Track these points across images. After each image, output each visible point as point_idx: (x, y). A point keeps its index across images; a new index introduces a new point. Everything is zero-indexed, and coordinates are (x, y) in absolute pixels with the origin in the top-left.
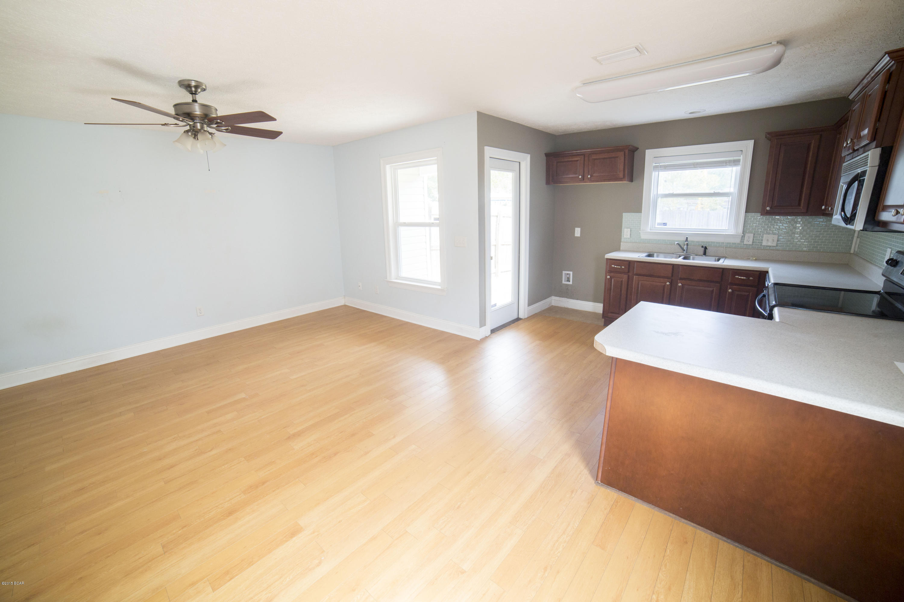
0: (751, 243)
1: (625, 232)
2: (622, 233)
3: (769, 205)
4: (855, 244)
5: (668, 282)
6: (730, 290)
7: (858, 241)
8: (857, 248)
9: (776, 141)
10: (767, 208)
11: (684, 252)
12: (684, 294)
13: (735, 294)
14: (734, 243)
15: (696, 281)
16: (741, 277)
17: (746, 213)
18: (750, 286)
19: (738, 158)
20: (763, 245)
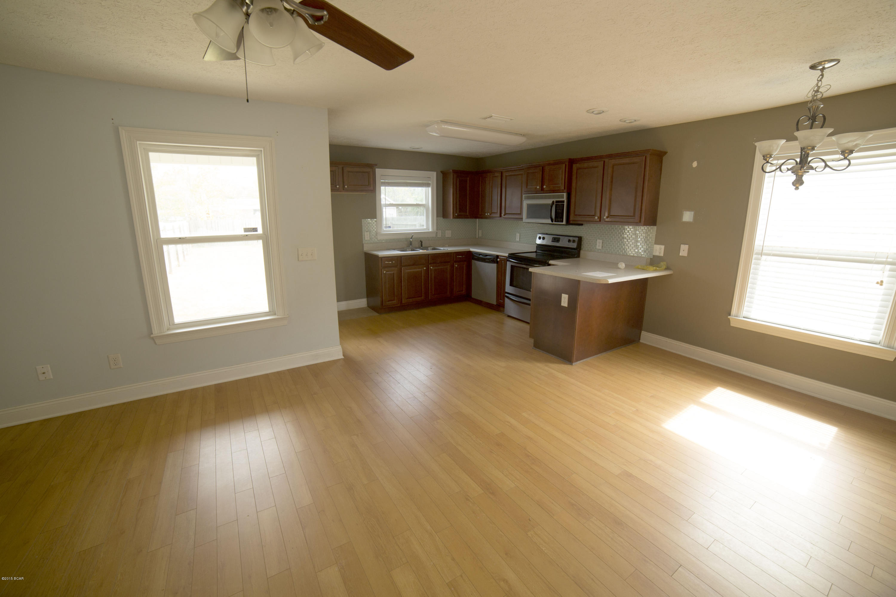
0: (441, 236)
1: (366, 235)
2: (363, 237)
3: (456, 212)
4: (478, 233)
5: (424, 267)
6: (456, 266)
7: (480, 231)
8: (480, 235)
9: (455, 175)
10: (456, 214)
11: (410, 246)
12: (433, 274)
13: (458, 267)
14: (432, 238)
15: (439, 263)
16: (460, 257)
17: (437, 217)
18: (464, 260)
19: (429, 182)
20: (446, 237)
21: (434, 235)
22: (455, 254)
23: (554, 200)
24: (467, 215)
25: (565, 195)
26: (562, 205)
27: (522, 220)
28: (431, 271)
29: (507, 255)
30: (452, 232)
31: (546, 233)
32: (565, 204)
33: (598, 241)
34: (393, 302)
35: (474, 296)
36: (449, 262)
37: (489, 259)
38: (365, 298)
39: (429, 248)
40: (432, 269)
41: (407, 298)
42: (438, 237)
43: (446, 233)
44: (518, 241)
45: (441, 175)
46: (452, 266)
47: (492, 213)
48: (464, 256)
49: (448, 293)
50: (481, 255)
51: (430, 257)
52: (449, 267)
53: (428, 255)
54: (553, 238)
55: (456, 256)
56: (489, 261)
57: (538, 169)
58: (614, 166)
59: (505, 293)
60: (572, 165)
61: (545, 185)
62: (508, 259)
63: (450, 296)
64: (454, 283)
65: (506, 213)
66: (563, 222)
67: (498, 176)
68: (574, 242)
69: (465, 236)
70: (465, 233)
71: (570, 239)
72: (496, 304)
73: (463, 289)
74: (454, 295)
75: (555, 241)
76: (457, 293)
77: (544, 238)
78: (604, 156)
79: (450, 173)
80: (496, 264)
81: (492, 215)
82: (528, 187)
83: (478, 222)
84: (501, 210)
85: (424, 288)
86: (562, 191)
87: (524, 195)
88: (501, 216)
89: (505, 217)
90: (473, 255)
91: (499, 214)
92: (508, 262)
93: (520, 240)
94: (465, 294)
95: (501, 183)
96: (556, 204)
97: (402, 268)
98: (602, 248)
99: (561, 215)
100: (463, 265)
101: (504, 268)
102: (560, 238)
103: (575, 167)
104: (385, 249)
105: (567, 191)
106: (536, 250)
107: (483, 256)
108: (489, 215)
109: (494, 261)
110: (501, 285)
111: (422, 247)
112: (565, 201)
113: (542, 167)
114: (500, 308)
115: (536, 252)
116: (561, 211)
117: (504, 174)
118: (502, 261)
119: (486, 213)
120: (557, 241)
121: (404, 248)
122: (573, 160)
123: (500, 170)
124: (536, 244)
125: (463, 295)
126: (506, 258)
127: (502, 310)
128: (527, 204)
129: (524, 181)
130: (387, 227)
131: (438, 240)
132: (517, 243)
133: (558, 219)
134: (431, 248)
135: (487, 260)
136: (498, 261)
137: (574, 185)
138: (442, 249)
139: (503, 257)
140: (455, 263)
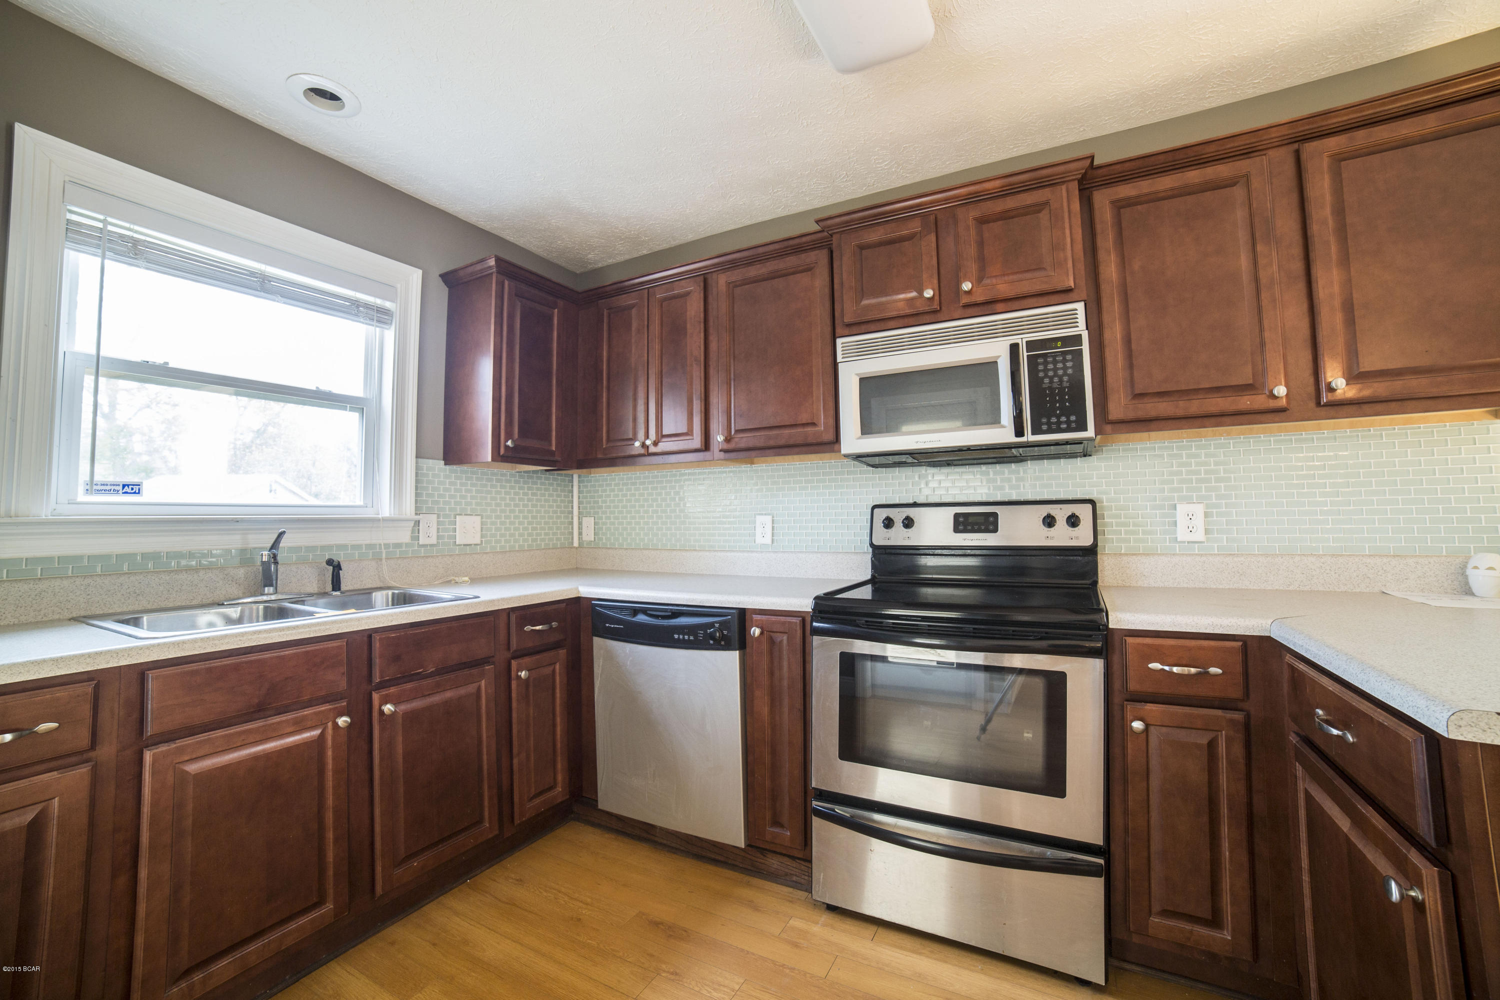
0: (433, 539)
3: (509, 436)
4: (580, 528)
5: (342, 715)
6: (523, 674)
7: (589, 522)
8: (589, 535)
9: (506, 283)
10: (507, 441)
11: (264, 591)
12: (400, 739)
13: (531, 679)
14: (398, 545)
15: (431, 675)
16: (538, 628)
17: (417, 457)
18: (557, 646)
19: (388, 305)
20: (457, 543)
21: (404, 536)
22: (513, 618)
23: (1019, 341)
24: (552, 453)
25: (1080, 307)
26: (1069, 357)
27: (840, 451)
28: (382, 730)
29: (806, 605)
30: (482, 523)
32: (1086, 348)
33: (1182, 509)
36: (486, 661)
37: (692, 629)
39: (379, 597)
40: (394, 715)
42: (424, 546)
43: (457, 527)
44: (763, 545)
45: (441, 293)
46: (505, 677)
47: (665, 437)
48: (554, 624)
49: (487, 823)
50: (645, 611)
51: (377, 645)
52: (483, 688)
53: (369, 635)
54: (957, 516)
55: (520, 626)
56: (692, 638)
57: (915, 226)
58: (1343, 163)
59: (805, 792)
60: (1094, 190)
61: (964, 282)
62: (815, 624)
63: (497, 832)
64: (515, 761)
65: (736, 429)
66: (1084, 428)
67: (688, 294)
68: (1073, 521)
69: (534, 540)
70: (534, 529)
71: (1053, 513)
72: (749, 845)
73: (560, 778)
74: (517, 821)
75: (976, 527)
76: (531, 799)
77: (909, 521)
78: (1274, 133)
79: (482, 279)
80: (738, 652)
81: (664, 446)
82: (865, 302)
83: (579, 487)
84: (709, 423)
85: (336, 840)
86: (1063, 294)
87: (839, 341)
88: (706, 446)
89: (732, 446)
90: (599, 613)
91: (699, 438)
92: (817, 640)
93: (773, 540)
94: (568, 797)
95: (702, 315)
96: (1028, 355)
97: (148, 756)
98: (1205, 534)
99: (1067, 400)
100: (551, 668)
101: (788, 667)
102: (995, 515)
103: (1102, 199)
104: (59, 620)
105: (1084, 296)
106: (870, 573)
107: (657, 617)
108: (648, 447)
109: (723, 637)
110: (774, 752)
111: (338, 593)
112: (1081, 335)
113: (936, 218)
114: (774, 863)
115: (872, 581)
116: (1067, 382)
117: (721, 281)
118: (778, 637)
119: (634, 439)
120: (983, 527)
121: (221, 603)
122: (1100, 172)
123: (699, 268)
124: (870, 550)
125: (560, 800)
126: (800, 619)
127: (787, 870)
128: (857, 374)
129: (836, 286)
130: (95, 487)
131: (423, 557)
132: (762, 552)
133: (1054, 420)
134: (387, 595)
135: (681, 637)
136: (747, 637)
137: (1110, 270)
138: (449, 597)
139: (782, 619)
140: (514, 663)
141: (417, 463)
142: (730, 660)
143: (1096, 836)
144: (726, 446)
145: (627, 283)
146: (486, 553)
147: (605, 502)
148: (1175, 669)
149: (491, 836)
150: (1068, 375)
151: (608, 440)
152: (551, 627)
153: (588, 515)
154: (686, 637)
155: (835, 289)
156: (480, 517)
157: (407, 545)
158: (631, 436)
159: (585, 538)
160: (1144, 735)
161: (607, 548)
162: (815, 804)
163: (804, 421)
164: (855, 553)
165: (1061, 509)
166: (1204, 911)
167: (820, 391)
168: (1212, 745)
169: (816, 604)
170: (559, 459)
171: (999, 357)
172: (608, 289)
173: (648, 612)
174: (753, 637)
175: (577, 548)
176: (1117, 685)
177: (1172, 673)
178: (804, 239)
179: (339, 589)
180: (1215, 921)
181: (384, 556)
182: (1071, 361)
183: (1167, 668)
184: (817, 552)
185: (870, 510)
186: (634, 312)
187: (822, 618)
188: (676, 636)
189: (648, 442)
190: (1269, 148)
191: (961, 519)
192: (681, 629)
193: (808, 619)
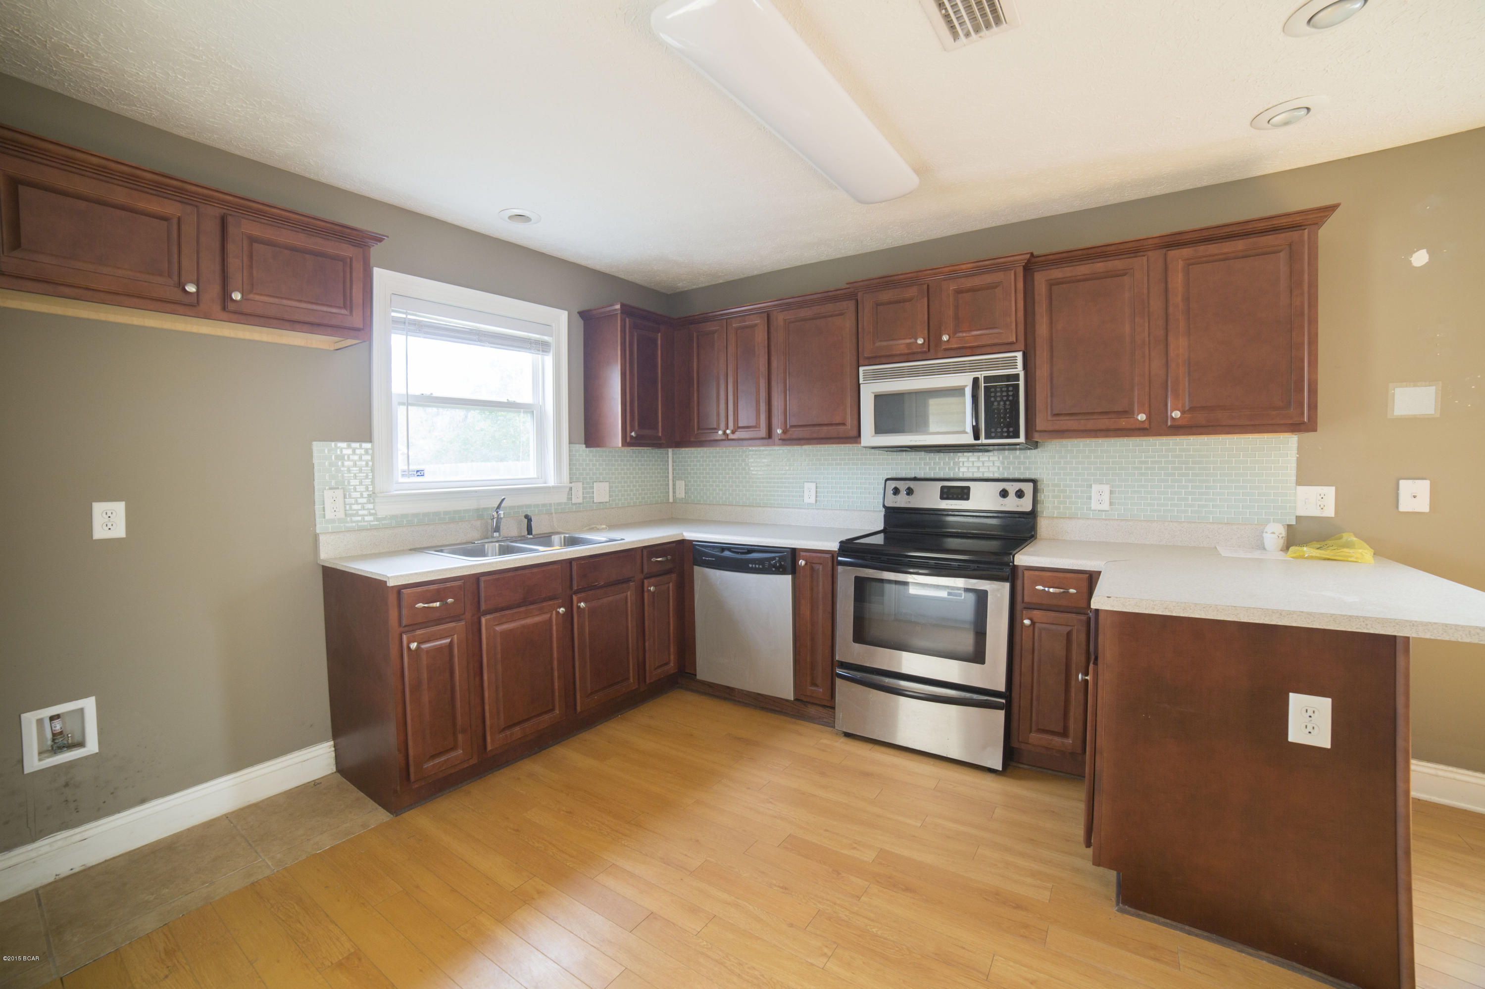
0: (583, 498)
4: (674, 489)
5: (560, 607)
6: (652, 588)
7: (681, 484)
8: (680, 494)
9: (627, 320)
10: (632, 433)
11: (493, 535)
12: (587, 623)
13: (656, 592)
14: (559, 504)
15: (601, 587)
16: (659, 559)
17: (569, 444)
18: (669, 572)
19: (546, 338)
20: (595, 502)
21: (563, 498)
22: (645, 553)
23: (979, 376)
24: (659, 438)
25: (1019, 356)
26: (1011, 389)
27: (860, 443)
28: (579, 616)
29: (834, 546)
30: (610, 487)
31: (913, 476)
32: (1022, 382)
33: (1095, 488)
34: (453, 754)
35: (704, 672)
36: (627, 580)
37: (761, 561)
38: (327, 740)
39: (556, 539)
40: (584, 609)
41: (504, 729)
42: (575, 504)
43: (595, 490)
44: (809, 504)
45: (580, 323)
46: (641, 590)
47: (739, 428)
48: (669, 557)
49: (631, 680)
50: (729, 549)
51: (575, 568)
52: (630, 594)
53: (570, 562)
54: (943, 488)
55: (649, 558)
56: (761, 567)
57: (912, 292)
58: (1190, 267)
59: (832, 664)
60: (1035, 271)
61: (945, 334)
62: (839, 558)
63: (637, 686)
64: (647, 644)
65: (791, 424)
66: (1018, 436)
67: (756, 325)
68: (1020, 494)
69: (643, 498)
70: (643, 490)
71: (1007, 488)
72: (796, 700)
73: (672, 657)
74: (648, 681)
75: (955, 496)
76: (655, 669)
77: (910, 490)
78: (1150, 242)
79: (611, 316)
80: (790, 576)
81: (737, 435)
82: (878, 344)
83: (673, 458)
84: (771, 419)
85: (559, 677)
86: (1009, 347)
87: (861, 369)
88: (770, 434)
89: (787, 436)
90: (699, 550)
91: (765, 430)
92: (840, 569)
93: (816, 500)
94: (677, 671)
95: (766, 342)
96: (985, 386)
97: (483, 620)
98: (1110, 506)
99: (1009, 417)
100: (667, 586)
101: (822, 585)
102: (968, 488)
103: (1041, 279)
104: (403, 550)
105: (1023, 348)
106: (883, 526)
107: (738, 553)
108: (728, 435)
109: (781, 566)
110: (813, 639)
111: (531, 536)
112: (1019, 374)
113: (928, 286)
114: (812, 710)
115: (884, 531)
116: (1009, 405)
117: (780, 318)
118: (816, 567)
119: (717, 429)
120: (960, 496)
121: (473, 542)
122: (1037, 259)
123: (764, 307)
124: (884, 510)
125: (672, 672)
126: (830, 555)
127: (820, 715)
128: (873, 393)
129: (860, 330)
130: (410, 473)
131: (575, 511)
132: (808, 509)
133: (999, 430)
134: (561, 537)
135: (754, 566)
136: (797, 566)
137: (1042, 328)
138: (604, 539)
139: (819, 555)
140: (646, 581)
141: (569, 447)
142: (786, 581)
143: (1001, 687)
144: (783, 437)
145: (711, 314)
146: (613, 508)
147: (693, 469)
148: (1051, 590)
149: (634, 688)
150: (1010, 401)
151: (699, 428)
152: (667, 559)
153: (680, 479)
154: (757, 566)
155: (859, 331)
156: (608, 483)
157: (565, 504)
158: (715, 427)
159: (677, 496)
160: (1031, 628)
161: (694, 503)
162: (839, 671)
163: (837, 422)
164: (873, 511)
165: (1012, 485)
166: (1059, 729)
167: (849, 401)
168: (1069, 635)
169: (840, 546)
170: (664, 442)
171: (966, 386)
172: (696, 317)
173: (732, 550)
174: (800, 566)
175: (672, 503)
176: (1019, 598)
177: (1049, 592)
178: (838, 292)
179: (532, 534)
180: (1064, 734)
181: (553, 511)
182: (1012, 391)
183: (1046, 589)
184: (847, 510)
185: (884, 481)
186: (716, 335)
187: (844, 555)
188: (750, 566)
189: (728, 432)
190: (1149, 250)
191: (945, 490)
192: (754, 561)
193: (835, 555)
